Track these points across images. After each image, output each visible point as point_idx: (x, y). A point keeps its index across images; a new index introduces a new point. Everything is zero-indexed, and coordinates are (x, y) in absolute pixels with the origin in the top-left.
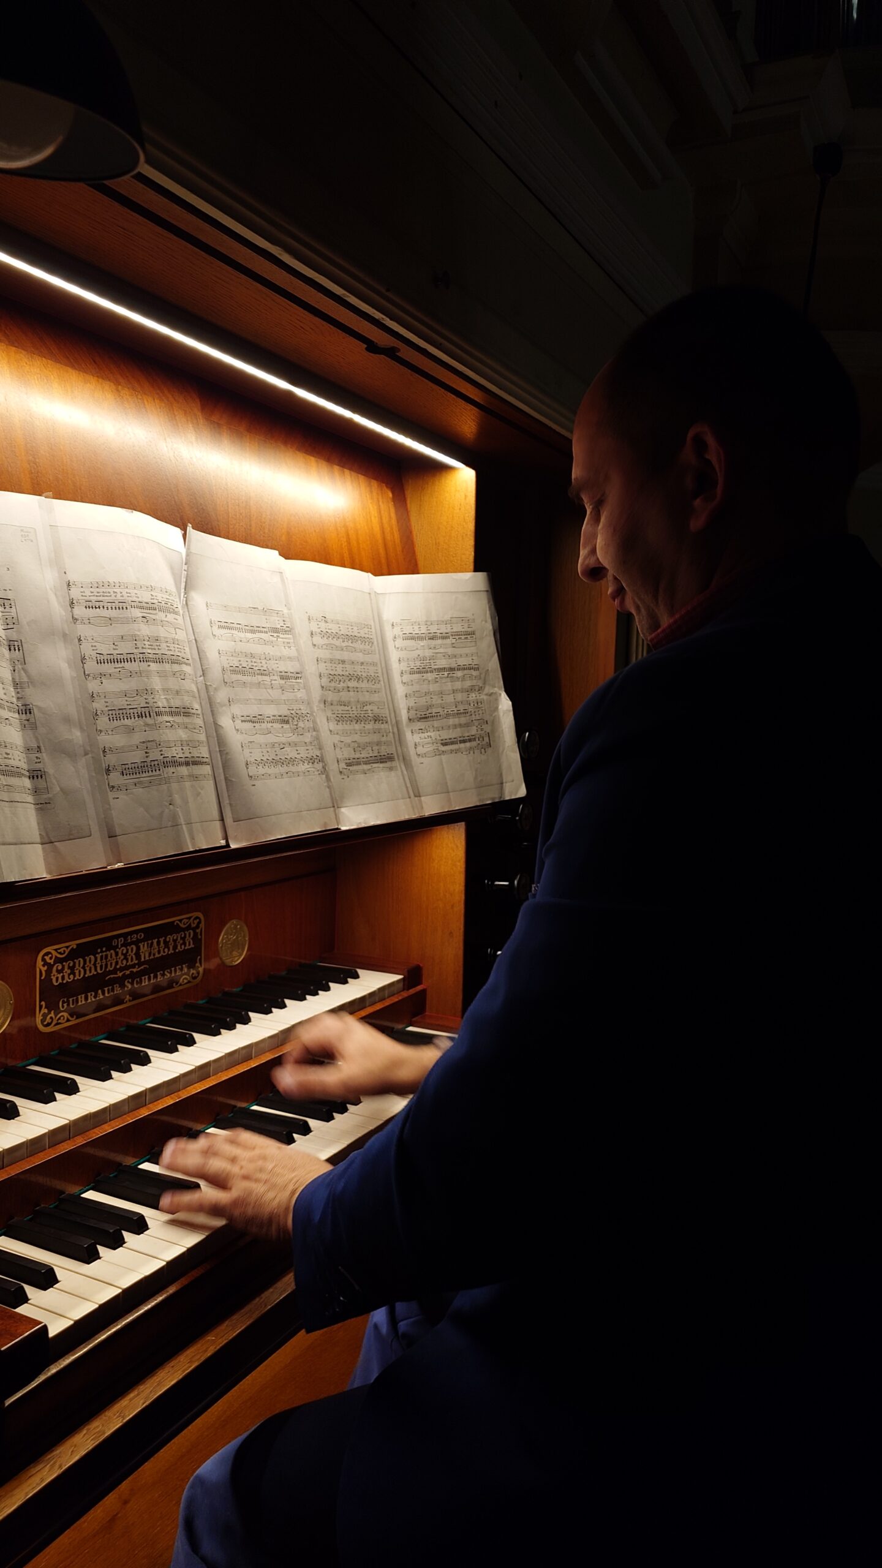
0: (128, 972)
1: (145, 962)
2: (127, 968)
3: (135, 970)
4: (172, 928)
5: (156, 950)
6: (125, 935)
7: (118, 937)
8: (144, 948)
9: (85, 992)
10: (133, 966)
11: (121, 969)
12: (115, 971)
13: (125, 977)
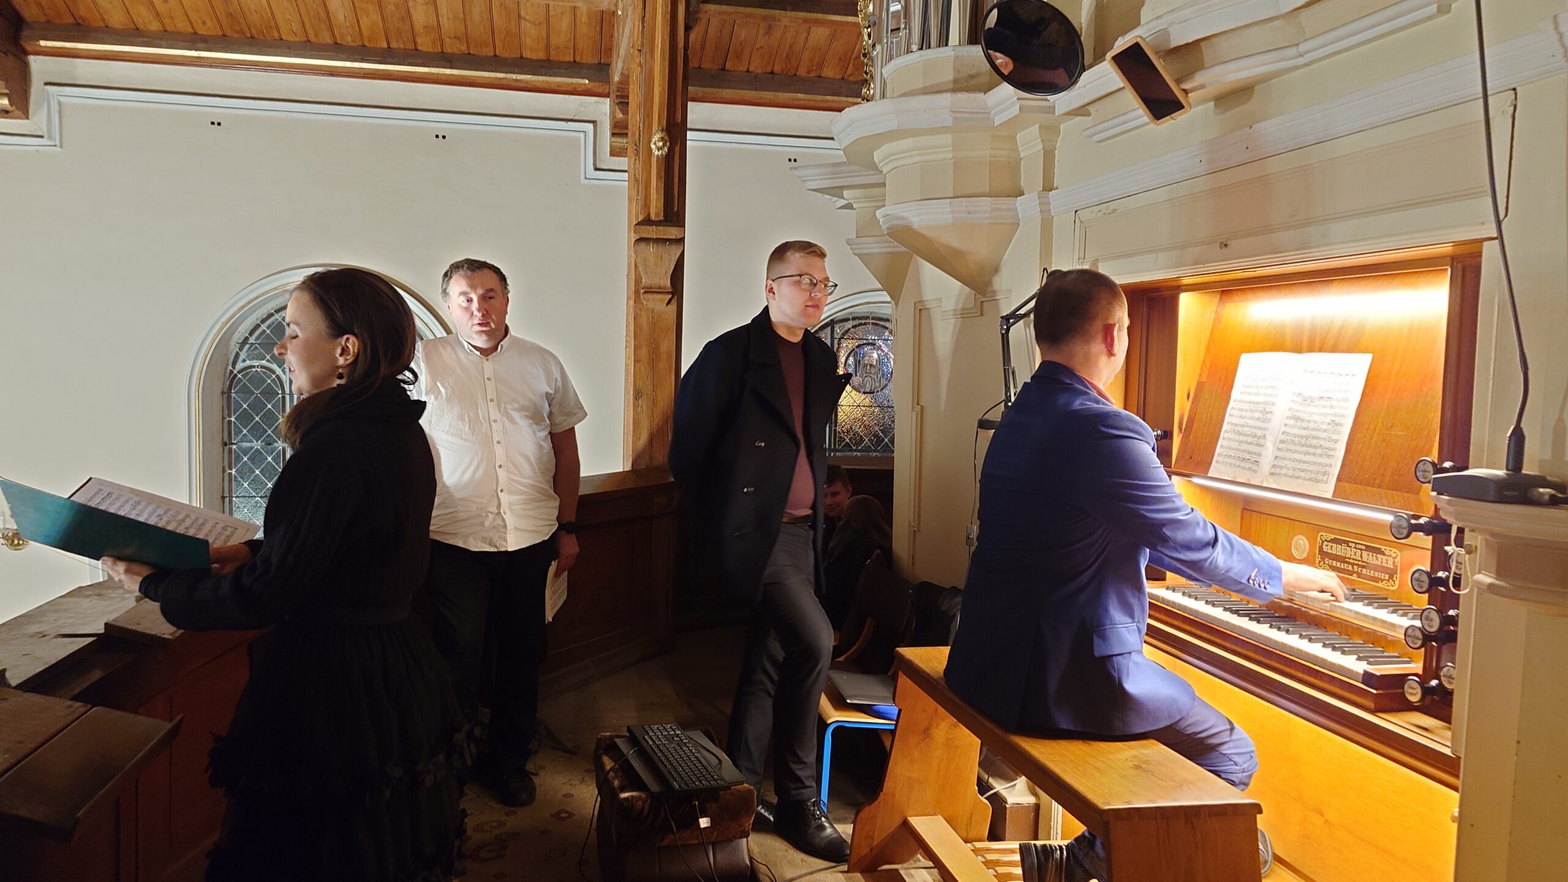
0: (1356, 562)
1: (1363, 562)
2: (1357, 560)
3: (1360, 563)
4: (1379, 551)
5: (1371, 559)
6: (1356, 543)
7: (1352, 542)
8: (1365, 554)
9: (1337, 561)
10: (1359, 561)
11: (1354, 559)
12: (1350, 558)
13: (1356, 564)
